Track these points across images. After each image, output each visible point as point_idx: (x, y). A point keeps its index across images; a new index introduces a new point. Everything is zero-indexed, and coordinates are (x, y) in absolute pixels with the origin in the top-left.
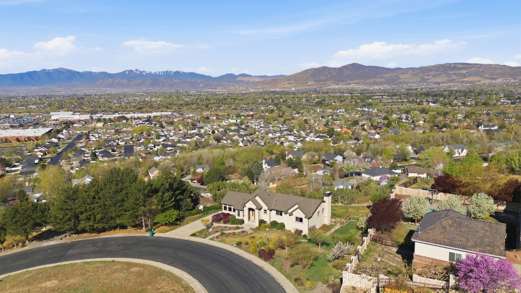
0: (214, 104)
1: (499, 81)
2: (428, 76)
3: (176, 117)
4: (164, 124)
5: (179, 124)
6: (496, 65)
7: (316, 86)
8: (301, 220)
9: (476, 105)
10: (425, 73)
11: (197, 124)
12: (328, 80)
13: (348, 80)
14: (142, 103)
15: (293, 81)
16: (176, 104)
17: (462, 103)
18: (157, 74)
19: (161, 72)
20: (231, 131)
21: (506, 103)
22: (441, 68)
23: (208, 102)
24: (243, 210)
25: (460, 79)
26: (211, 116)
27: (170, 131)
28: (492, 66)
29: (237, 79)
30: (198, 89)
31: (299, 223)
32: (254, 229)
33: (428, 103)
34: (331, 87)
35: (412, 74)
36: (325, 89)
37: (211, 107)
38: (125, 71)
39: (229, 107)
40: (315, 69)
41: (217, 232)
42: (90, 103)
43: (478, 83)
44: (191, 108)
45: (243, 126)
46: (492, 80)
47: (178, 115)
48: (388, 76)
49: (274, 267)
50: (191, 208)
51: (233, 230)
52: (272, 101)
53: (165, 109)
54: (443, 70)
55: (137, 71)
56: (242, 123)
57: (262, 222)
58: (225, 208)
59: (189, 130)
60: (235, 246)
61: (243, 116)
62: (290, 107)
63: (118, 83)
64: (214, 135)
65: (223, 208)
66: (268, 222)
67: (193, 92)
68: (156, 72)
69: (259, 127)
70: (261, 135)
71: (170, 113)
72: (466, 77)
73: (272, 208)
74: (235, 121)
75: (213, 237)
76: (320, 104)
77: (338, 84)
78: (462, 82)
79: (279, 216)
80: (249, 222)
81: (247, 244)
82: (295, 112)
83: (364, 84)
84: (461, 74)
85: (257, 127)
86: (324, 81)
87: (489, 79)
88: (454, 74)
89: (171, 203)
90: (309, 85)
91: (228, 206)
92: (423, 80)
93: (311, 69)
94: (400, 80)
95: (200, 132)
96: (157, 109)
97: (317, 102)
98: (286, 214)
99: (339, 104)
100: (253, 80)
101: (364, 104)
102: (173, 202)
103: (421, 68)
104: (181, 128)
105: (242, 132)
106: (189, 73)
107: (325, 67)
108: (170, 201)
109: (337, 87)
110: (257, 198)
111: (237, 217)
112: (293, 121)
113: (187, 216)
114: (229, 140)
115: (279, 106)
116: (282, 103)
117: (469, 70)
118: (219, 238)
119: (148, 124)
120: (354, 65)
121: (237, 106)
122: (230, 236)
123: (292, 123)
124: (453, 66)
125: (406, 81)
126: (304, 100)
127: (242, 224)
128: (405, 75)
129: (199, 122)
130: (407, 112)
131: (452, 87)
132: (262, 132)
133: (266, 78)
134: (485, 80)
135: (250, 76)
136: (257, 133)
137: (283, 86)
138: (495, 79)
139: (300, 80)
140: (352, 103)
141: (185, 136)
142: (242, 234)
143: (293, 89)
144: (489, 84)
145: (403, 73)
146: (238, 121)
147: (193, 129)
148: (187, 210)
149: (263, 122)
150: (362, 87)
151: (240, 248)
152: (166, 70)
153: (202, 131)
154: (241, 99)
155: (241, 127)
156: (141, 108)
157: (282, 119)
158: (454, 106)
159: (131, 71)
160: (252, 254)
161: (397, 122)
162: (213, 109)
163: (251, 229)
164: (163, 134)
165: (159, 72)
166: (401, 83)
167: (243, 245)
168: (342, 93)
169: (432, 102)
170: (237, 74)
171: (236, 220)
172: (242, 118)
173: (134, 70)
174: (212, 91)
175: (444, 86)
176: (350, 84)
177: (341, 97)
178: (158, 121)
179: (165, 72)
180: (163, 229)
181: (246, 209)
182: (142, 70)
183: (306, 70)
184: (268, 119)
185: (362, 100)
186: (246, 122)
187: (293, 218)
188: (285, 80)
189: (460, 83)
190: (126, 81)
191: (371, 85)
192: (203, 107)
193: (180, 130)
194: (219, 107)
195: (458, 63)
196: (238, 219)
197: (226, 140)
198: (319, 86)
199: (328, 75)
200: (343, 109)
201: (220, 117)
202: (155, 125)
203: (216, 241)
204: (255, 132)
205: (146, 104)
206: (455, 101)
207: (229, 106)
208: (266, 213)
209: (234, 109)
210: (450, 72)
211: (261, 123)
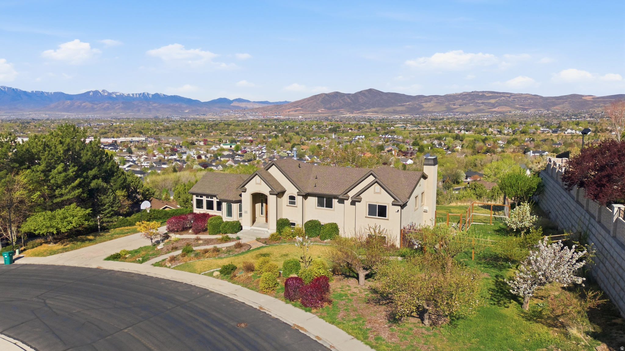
0: (201, 129)
1: (531, 111)
2: (454, 105)
3: (151, 142)
4: (133, 149)
5: (154, 149)
6: (527, 94)
7: (327, 114)
8: (382, 211)
9: (514, 134)
10: (451, 101)
11: (178, 149)
12: (341, 107)
13: (365, 108)
14: (108, 128)
15: (300, 108)
16: (152, 130)
17: (498, 131)
18: (130, 97)
19: (136, 94)
20: (223, 156)
21: (546, 132)
22: (468, 96)
23: (194, 127)
24: (240, 201)
25: (490, 109)
26: (197, 142)
27: (141, 156)
28: (522, 96)
29: (232, 104)
30: (183, 115)
31: (377, 221)
32: (266, 239)
33: (460, 131)
34: (345, 116)
35: (437, 103)
36: (337, 118)
37: (198, 132)
38: (89, 92)
39: (221, 133)
40: (326, 94)
41: (176, 249)
42: (37, 127)
43: (509, 114)
44: (172, 134)
45: (240, 152)
46: (524, 111)
47: (153, 141)
48: (409, 105)
49: (338, 324)
50: (126, 210)
51: (214, 243)
52: (276, 128)
53: (137, 134)
54: (470, 98)
55: (104, 93)
56: (237, 149)
57: (283, 224)
58: (199, 204)
59: (166, 156)
60: (217, 277)
61: (238, 141)
62: (297, 133)
63: (79, 107)
64: (200, 160)
65: (195, 203)
66: (299, 224)
67: (176, 117)
68: (129, 94)
69: (260, 152)
70: (263, 161)
71: (144, 139)
72: (495, 107)
73: (309, 191)
74: (229, 147)
75: (163, 260)
76: (334, 130)
77: (352, 113)
78: (492, 112)
79: (325, 210)
80: (253, 227)
81: (249, 268)
82: (305, 138)
83: (382, 112)
84: (489, 103)
85: (257, 152)
86: (336, 108)
87: (520, 109)
88: (483, 103)
89: (69, 192)
90: (319, 113)
91: (205, 199)
92: (449, 110)
93: (322, 94)
94: (423, 109)
95: (181, 158)
96: (126, 135)
97: (330, 129)
98: (341, 201)
99: (356, 131)
100: (251, 106)
101: (386, 131)
102: (74, 188)
103: (446, 97)
104: (156, 153)
105: (238, 158)
106: (172, 96)
107: (337, 92)
108: (69, 187)
109: (351, 115)
110: (274, 171)
111: (226, 219)
112: (303, 147)
113: (115, 227)
114: (220, 166)
115: (284, 132)
116: (288, 130)
117: (498, 99)
118: (178, 260)
119: (111, 149)
120: (370, 91)
121: (232, 132)
122: (207, 255)
123: (302, 149)
124: (481, 94)
125: (430, 110)
126: (314, 127)
127: (236, 232)
128: (429, 104)
129: (181, 147)
130: (439, 138)
131: (481, 118)
132: (264, 157)
133: (267, 104)
134: (516, 111)
135: (248, 101)
136: (258, 159)
137: (288, 113)
138: (526, 110)
139: (309, 107)
140: (372, 130)
141: (161, 162)
142: (238, 250)
143: (300, 117)
144: (520, 115)
145: (426, 102)
146: (233, 147)
147: (172, 155)
148: (117, 214)
149: (265, 147)
150: (380, 116)
151: (232, 279)
152: (142, 92)
153: (184, 157)
154: (236, 125)
155: (237, 153)
156: (106, 133)
157: (290, 145)
158: (490, 135)
159: (96, 92)
160: (266, 293)
161: (430, 148)
162: (201, 135)
163: (258, 240)
164: (132, 160)
165: (133, 94)
166: (424, 112)
167: (241, 274)
168: (358, 121)
169: (464, 130)
170: (231, 99)
171: (222, 225)
172: (238, 143)
173: (100, 91)
174: (200, 117)
175: (472, 116)
176: (367, 112)
177: (358, 125)
178: (126, 146)
179: (141, 94)
180: (45, 248)
181: (247, 199)
182: (110, 92)
183: (316, 96)
184: (271, 144)
185: (384, 128)
186: (243, 148)
187: (362, 208)
188: (291, 107)
189: (490, 114)
190: (89, 105)
191: (390, 114)
192: (187, 132)
193: (155, 156)
194: (209, 132)
195: (486, 92)
196: (227, 223)
197: (217, 166)
198: (331, 115)
199: (341, 101)
200: (362, 136)
201: (210, 143)
202: (122, 150)
203: (169, 267)
204: (255, 157)
205: (113, 129)
206: (490, 129)
207: (222, 131)
208: (294, 203)
209: (228, 135)
210: (478, 101)
211: (263, 148)
